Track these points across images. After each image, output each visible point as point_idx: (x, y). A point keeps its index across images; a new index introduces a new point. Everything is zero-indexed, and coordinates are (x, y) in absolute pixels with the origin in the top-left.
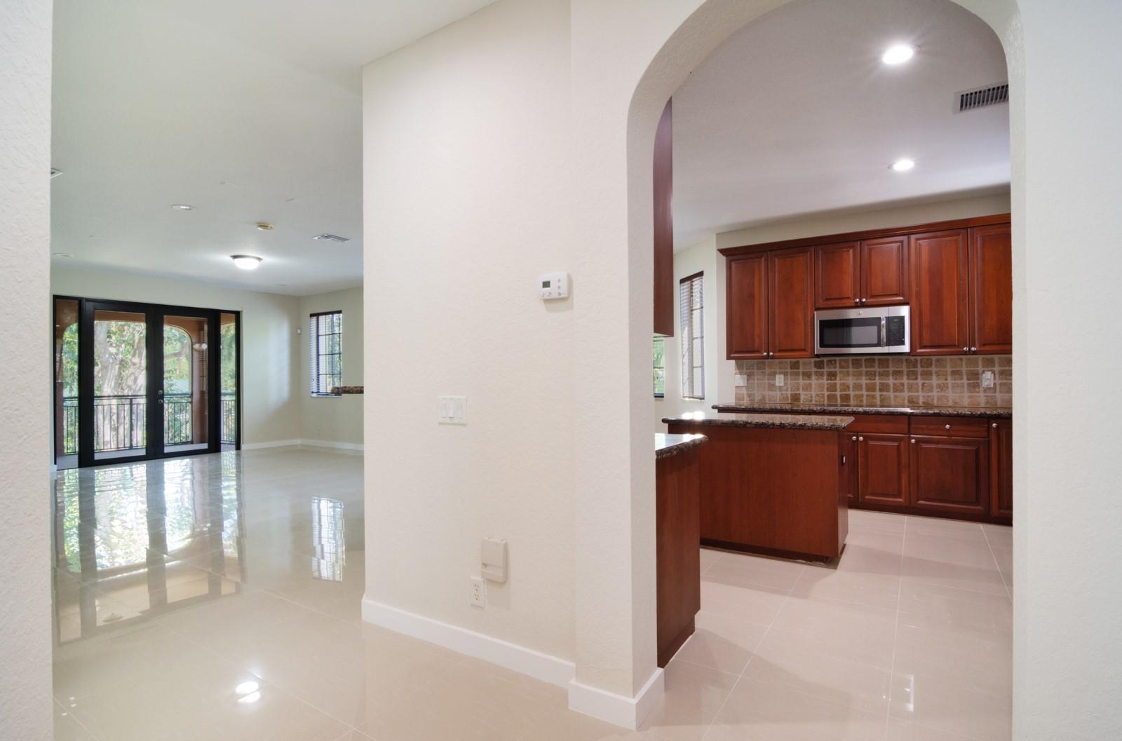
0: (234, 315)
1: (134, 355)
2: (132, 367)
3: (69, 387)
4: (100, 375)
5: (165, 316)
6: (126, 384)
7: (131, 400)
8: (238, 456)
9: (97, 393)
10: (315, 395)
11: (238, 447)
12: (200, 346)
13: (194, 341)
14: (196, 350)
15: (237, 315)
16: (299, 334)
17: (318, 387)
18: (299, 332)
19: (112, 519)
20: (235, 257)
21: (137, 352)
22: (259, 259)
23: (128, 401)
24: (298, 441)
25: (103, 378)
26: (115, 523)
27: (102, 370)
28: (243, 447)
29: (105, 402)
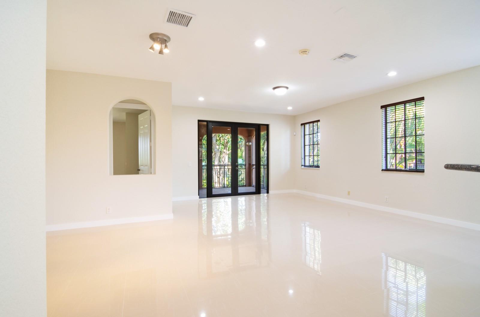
0: (266, 126)
1: (224, 148)
2: (224, 153)
3: (204, 161)
4: (214, 157)
5: (238, 128)
6: (222, 160)
7: (224, 167)
8: (268, 196)
9: (213, 163)
10: (303, 167)
11: (268, 192)
12: (249, 143)
13: (246, 141)
14: (247, 145)
15: (267, 126)
16: (295, 135)
17: (305, 163)
18: (295, 134)
19: (217, 210)
20: (274, 88)
21: (226, 148)
22: (287, 88)
23: (223, 167)
24: (295, 191)
25: (215, 158)
26: (218, 212)
27: (214, 154)
28: (270, 192)
29: (216, 167)
